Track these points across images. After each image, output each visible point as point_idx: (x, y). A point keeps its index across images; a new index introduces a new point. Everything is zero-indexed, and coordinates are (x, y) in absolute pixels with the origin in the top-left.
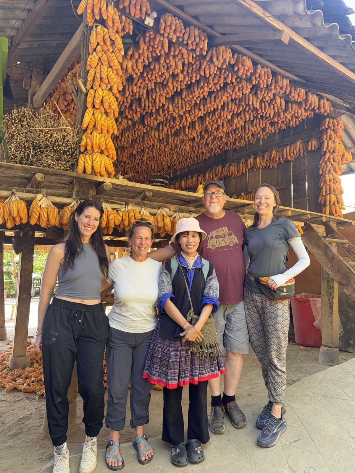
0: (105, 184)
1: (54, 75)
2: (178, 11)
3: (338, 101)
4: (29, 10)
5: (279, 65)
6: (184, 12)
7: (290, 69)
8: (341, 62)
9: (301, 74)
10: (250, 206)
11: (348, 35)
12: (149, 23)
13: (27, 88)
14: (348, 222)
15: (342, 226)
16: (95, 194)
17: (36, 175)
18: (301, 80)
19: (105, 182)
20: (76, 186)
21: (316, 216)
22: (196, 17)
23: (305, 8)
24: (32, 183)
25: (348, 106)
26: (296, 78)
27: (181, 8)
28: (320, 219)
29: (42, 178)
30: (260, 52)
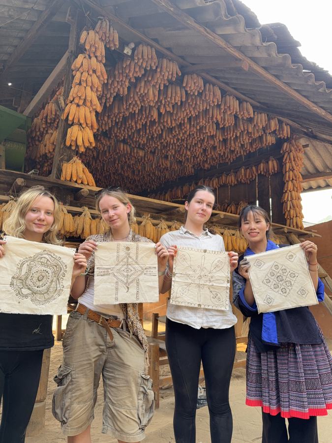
0: (82, 190)
1: (41, 95)
2: (154, 44)
3: (296, 125)
4: (21, 38)
5: (242, 92)
6: (159, 44)
7: (253, 96)
8: (296, 88)
9: (262, 101)
10: (218, 215)
11: (299, 64)
12: (128, 52)
13: (16, 107)
14: (308, 234)
15: (303, 238)
16: (72, 199)
17: (17, 180)
18: (263, 106)
19: (82, 189)
20: (55, 192)
21: (278, 227)
22: (169, 49)
23: (261, 41)
24: (13, 188)
25: (306, 131)
26: (258, 105)
27: (156, 40)
28: (283, 230)
29: (22, 183)
30: (226, 81)
